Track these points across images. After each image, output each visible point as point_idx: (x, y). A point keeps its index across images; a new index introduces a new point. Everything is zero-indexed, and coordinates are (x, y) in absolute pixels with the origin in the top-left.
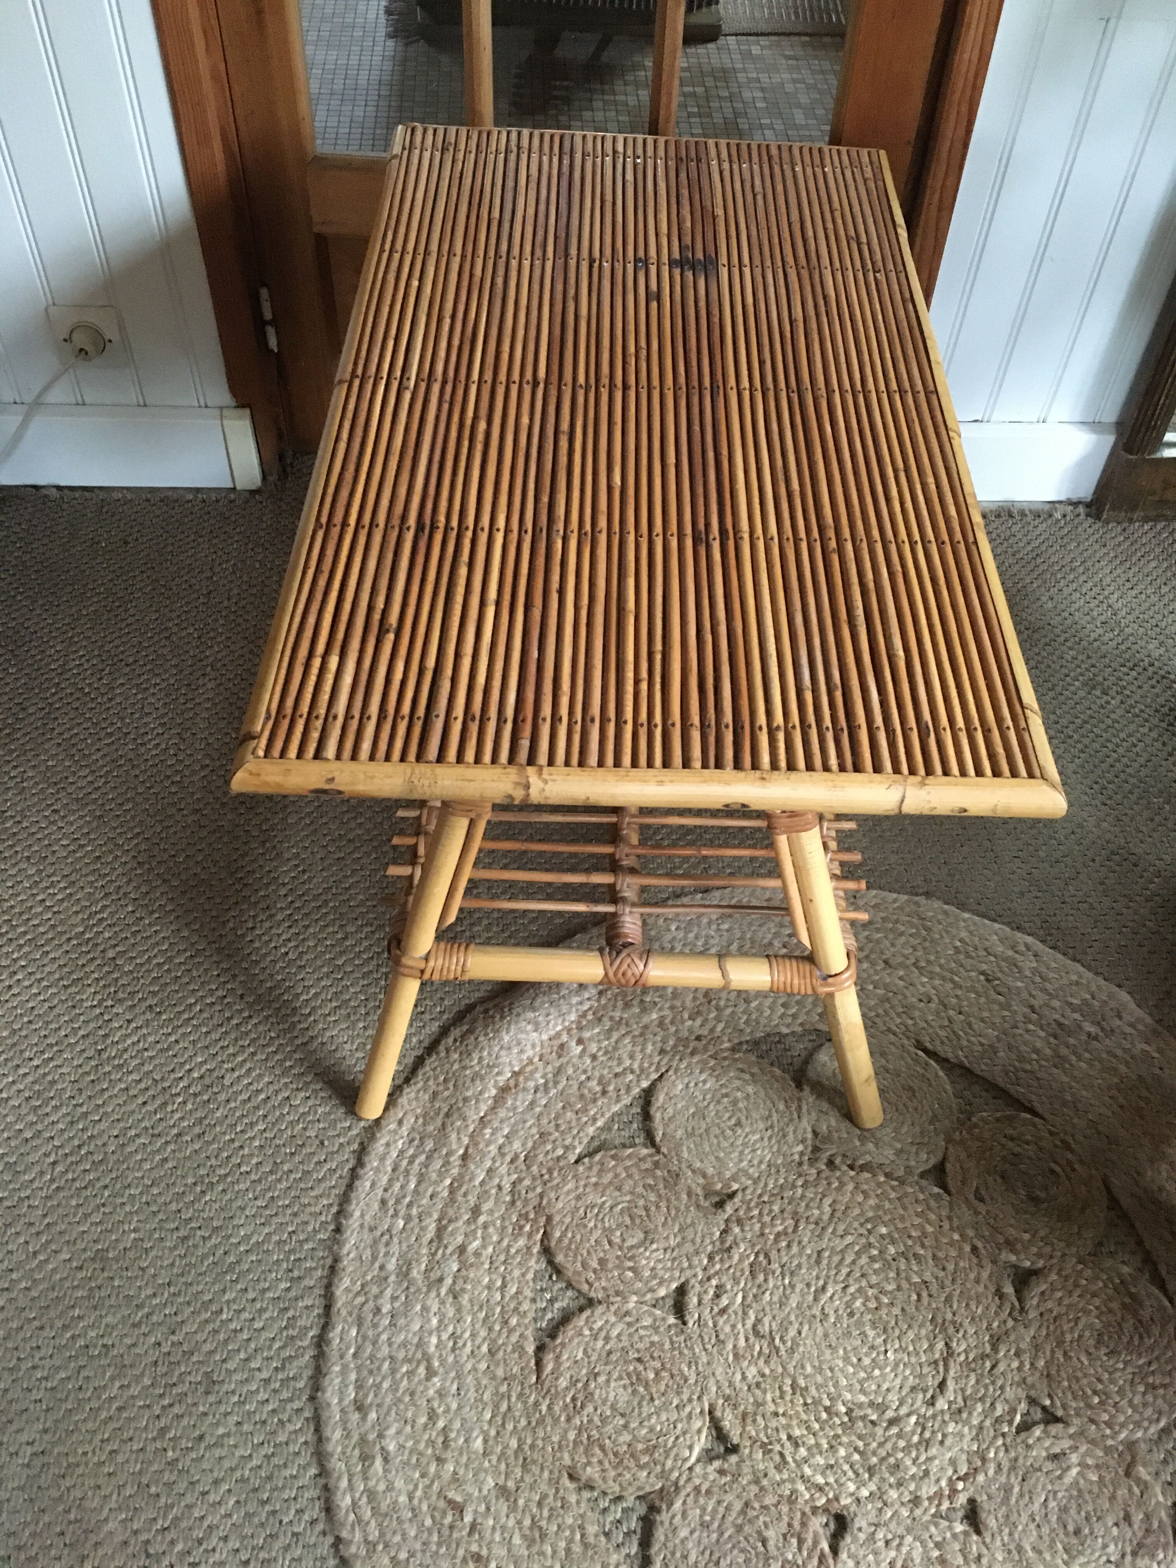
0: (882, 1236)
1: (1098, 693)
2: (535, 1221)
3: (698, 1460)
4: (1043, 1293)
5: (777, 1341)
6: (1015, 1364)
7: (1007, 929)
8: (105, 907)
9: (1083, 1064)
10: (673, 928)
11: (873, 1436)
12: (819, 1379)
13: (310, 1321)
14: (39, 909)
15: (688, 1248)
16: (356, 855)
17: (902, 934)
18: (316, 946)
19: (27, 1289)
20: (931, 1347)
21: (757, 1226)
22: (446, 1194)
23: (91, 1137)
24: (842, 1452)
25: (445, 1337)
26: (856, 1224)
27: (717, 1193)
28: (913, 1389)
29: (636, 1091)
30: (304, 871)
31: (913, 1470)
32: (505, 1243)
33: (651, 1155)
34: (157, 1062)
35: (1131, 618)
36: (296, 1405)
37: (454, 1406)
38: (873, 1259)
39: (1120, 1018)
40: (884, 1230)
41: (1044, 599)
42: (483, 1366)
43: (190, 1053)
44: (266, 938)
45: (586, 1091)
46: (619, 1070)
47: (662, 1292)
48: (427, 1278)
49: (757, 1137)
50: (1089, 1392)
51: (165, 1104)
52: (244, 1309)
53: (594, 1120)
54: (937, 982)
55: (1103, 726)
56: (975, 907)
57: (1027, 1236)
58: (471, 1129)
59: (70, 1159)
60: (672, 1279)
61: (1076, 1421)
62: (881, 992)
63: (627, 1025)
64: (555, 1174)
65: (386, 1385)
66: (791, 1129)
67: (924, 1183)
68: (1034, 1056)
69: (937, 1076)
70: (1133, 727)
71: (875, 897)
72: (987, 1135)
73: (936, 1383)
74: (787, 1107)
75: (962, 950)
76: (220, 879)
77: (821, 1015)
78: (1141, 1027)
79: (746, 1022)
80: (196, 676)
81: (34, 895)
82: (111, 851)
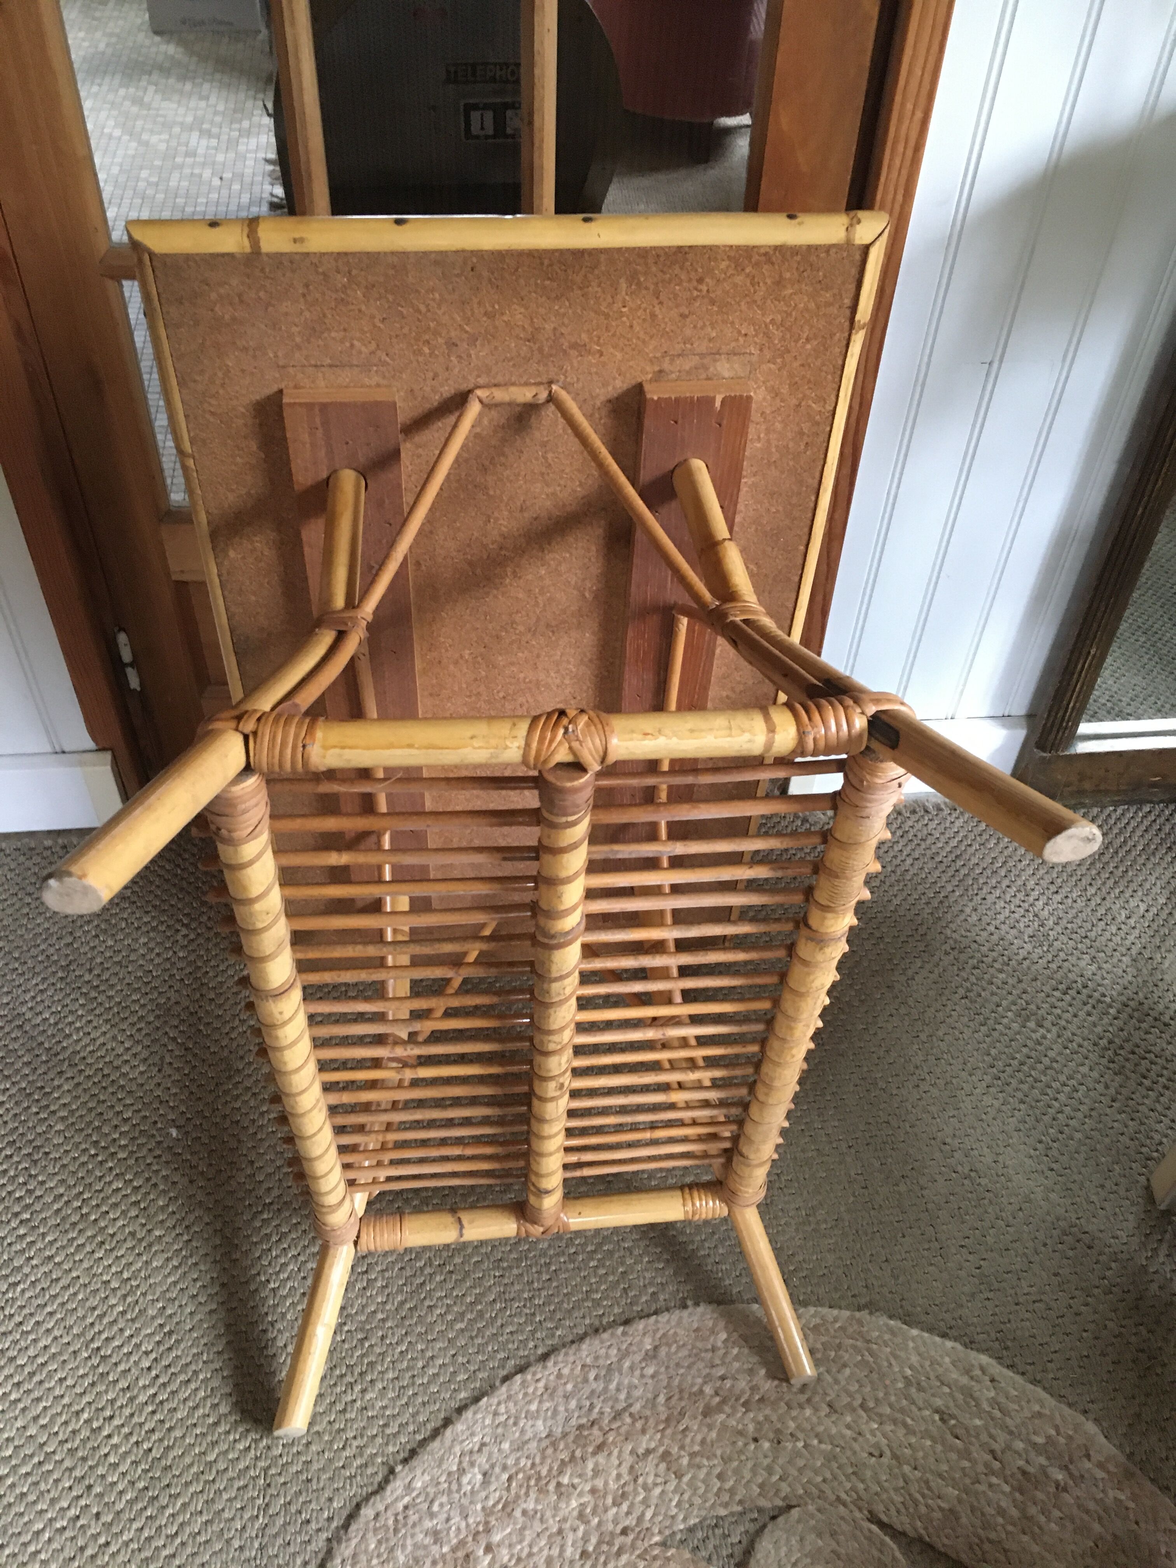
1: (1032, 1024)
7: (958, 1346)
9: (1053, 1526)
10: (592, 1376)
17: (845, 1366)
18: (184, 1437)
30: (171, 1333)
35: (1059, 929)
41: (968, 910)
44: (126, 1430)
54: (888, 1428)
55: (1040, 1067)
56: (924, 1318)
62: (826, 1447)
63: (542, 1519)
68: (1000, 1520)
69: (894, 1559)
70: (1072, 1066)
71: (813, 1316)
75: (913, 1381)
76: (74, 1352)
77: (761, 1486)
78: (1112, 1468)
79: (677, 1505)
80: (51, 1075)
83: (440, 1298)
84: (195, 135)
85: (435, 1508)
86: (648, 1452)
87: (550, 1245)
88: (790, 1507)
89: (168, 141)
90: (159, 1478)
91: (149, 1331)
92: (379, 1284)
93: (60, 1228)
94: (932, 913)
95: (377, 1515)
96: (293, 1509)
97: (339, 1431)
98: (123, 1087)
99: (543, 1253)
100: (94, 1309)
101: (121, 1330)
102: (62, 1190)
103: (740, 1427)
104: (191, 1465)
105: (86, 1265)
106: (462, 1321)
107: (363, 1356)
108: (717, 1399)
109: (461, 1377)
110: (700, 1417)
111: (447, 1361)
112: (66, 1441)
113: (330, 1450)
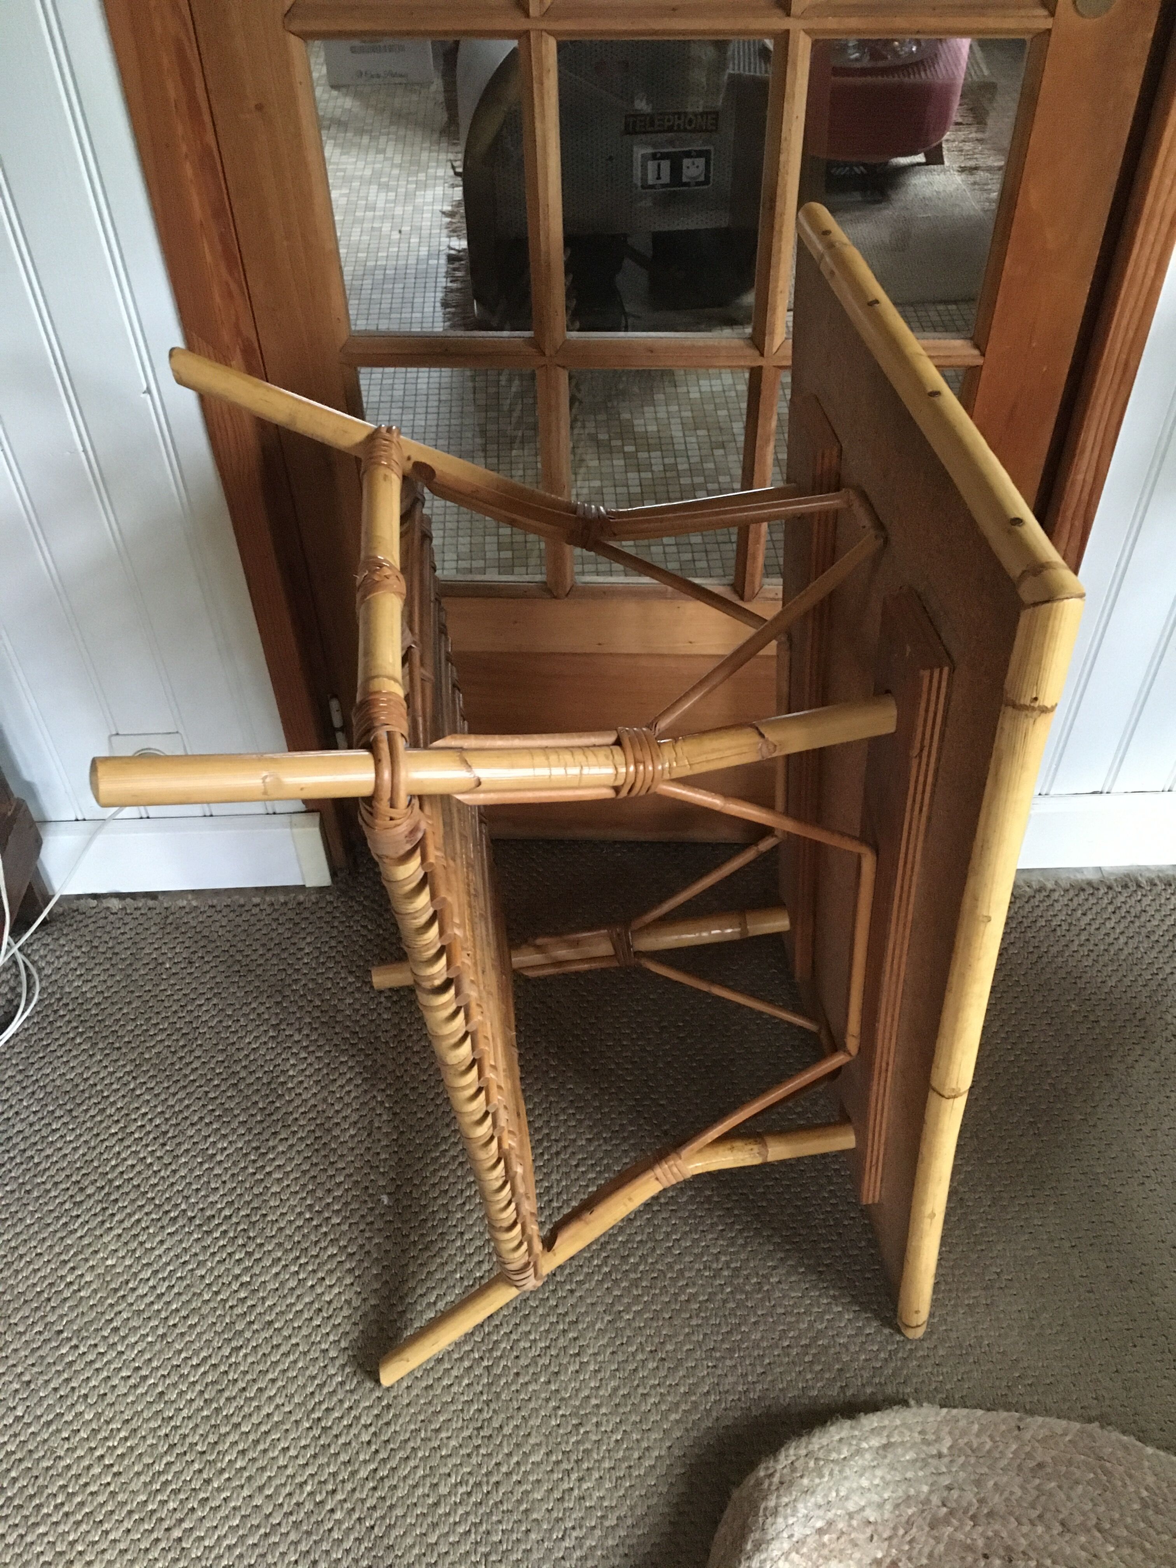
8: (169, 1464)
14: (96, 1470)
16: (445, 1382)
17: (1077, 1483)
18: (404, 1516)
30: (389, 1406)
44: (348, 1505)
56: (1159, 1435)
71: (1041, 1427)
75: (1150, 1503)
76: (296, 1421)
80: (266, 1136)
81: (92, 1450)
82: (175, 1385)
83: (653, 1387)
84: (374, 188)
87: (762, 1337)
89: (348, 196)
90: (382, 1557)
91: (367, 1404)
92: (591, 1367)
93: (279, 1293)
94: (1150, 997)
97: (558, 1520)
98: (335, 1150)
99: (756, 1345)
100: (314, 1377)
101: (341, 1401)
102: (279, 1254)
103: (969, 1541)
104: (413, 1546)
105: (305, 1332)
106: (677, 1412)
107: (578, 1442)
110: (927, 1529)
111: (663, 1453)
112: (291, 1513)
113: (550, 1539)
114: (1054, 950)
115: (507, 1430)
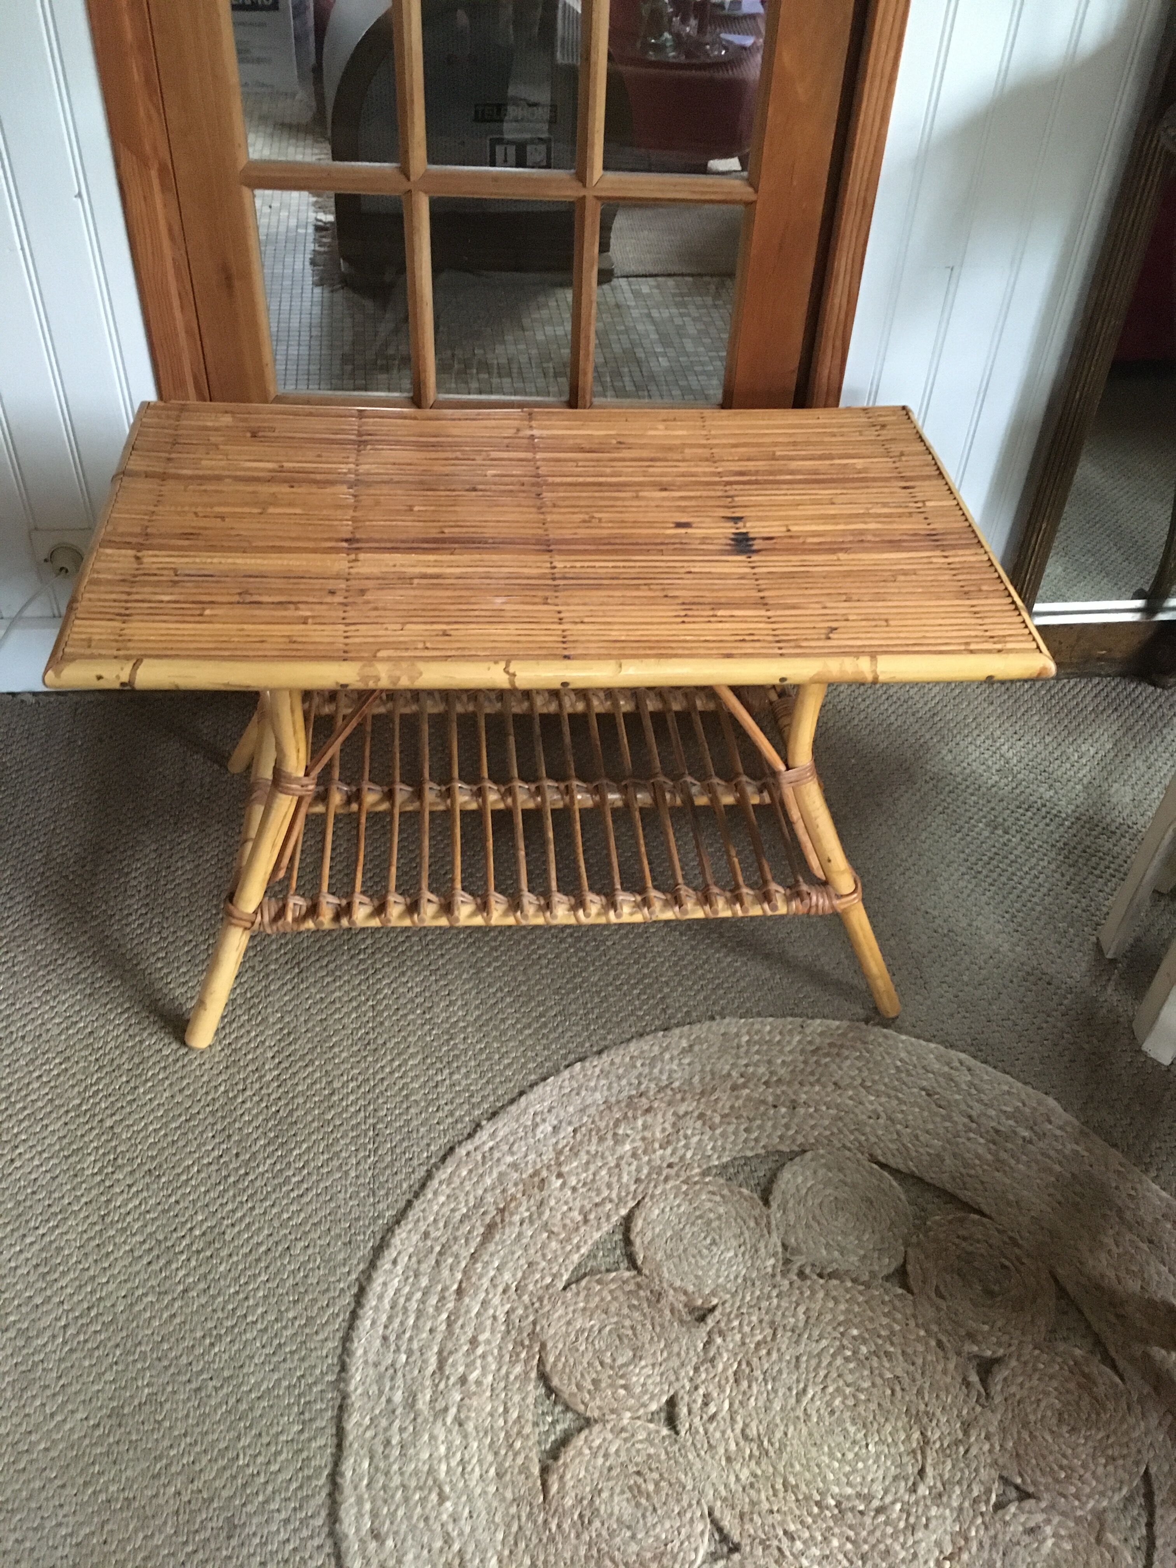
0: (854, 1338)
1: (1000, 832)
2: (530, 1347)
3: (704, 1562)
4: (1005, 1379)
5: (766, 1443)
6: (986, 1447)
7: (942, 1048)
8: (99, 1079)
9: (1021, 1166)
10: (639, 1064)
11: (862, 1525)
12: (808, 1475)
13: (324, 1460)
14: (36, 1085)
15: (675, 1363)
16: (337, 1016)
17: (847, 1058)
18: (304, 1103)
19: (46, 1450)
20: (908, 1437)
21: (738, 1337)
22: (444, 1327)
23: (100, 1299)
24: (835, 1543)
25: (453, 1463)
26: (829, 1329)
27: (699, 1309)
28: (896, 1478)
29: (615, 1219)
31: (902, 1554)
32: (503, 1371)
33: (634, 1277)
34: (158, 1223)
35: (1021, 765)
36: (317, 1542)
37: (467, 1530)
38: (847, 1359)
39: (1050, 1122)
40: (855, 1332)
41: (944, 752)
42: (492, 1489)
43: (190, 1212)
44: (256, 1099)
45: (568, 1221)
46: (598, 1200)
47: (654, 1407)
48: (433, 1408)
49: (731, 1254)
50: (1056, 1468)
51: (169, 1262)
52: (260, 1453)
53: (578, 1248)
54: (883, 1099)
55: (1007, 861)
56: (912, 1030)
57: (986, 1328)
58: (463, 1264)
59: (80, 1322)
60: (662, 1392)
61: (1046, 1496)
62: (833, 1112)
63: (603, 1157)
64: (546, 1302)
65: (400, 1513)
66: (762, 1245)
67: (888, 1285)
68: (977, 1162)
69: (891, 1186)
70: (1034, 860)
71: (820, 1025)
72: (942, 1236)
73: (916, 1470)
74: (757, 1224)
75: (904, 1069)
77: (781, 1137)
78: (1069, 1129)
79: (713, 1148)
80: (175, 858)
81: (31, 1072)
82: (103, 1026)
83: (510, 1014)
85: (515, 1148)
86: (686, 1113)
87: (599, 980)
88: (804, 1151)
90: (287, 1130)
91: (271, 1032)
92: (459, 1003)
94: (913, 754)
95: (468, 1154)
96: (398, 1151)
97: (433, 1100)
99: (595, 984)
101: (248, 1032)
103: (762, 1098)
104: (312, 1122)
106: (530, 1029)
107: (449, 1051)
108: (742, 1080)
109: (531, 1065)
110: (729, 1091)
111: (518, 1055)
112: (208, 1105)
113: (426, 1112)
114: (840, 724)
115: (389, 1045)
